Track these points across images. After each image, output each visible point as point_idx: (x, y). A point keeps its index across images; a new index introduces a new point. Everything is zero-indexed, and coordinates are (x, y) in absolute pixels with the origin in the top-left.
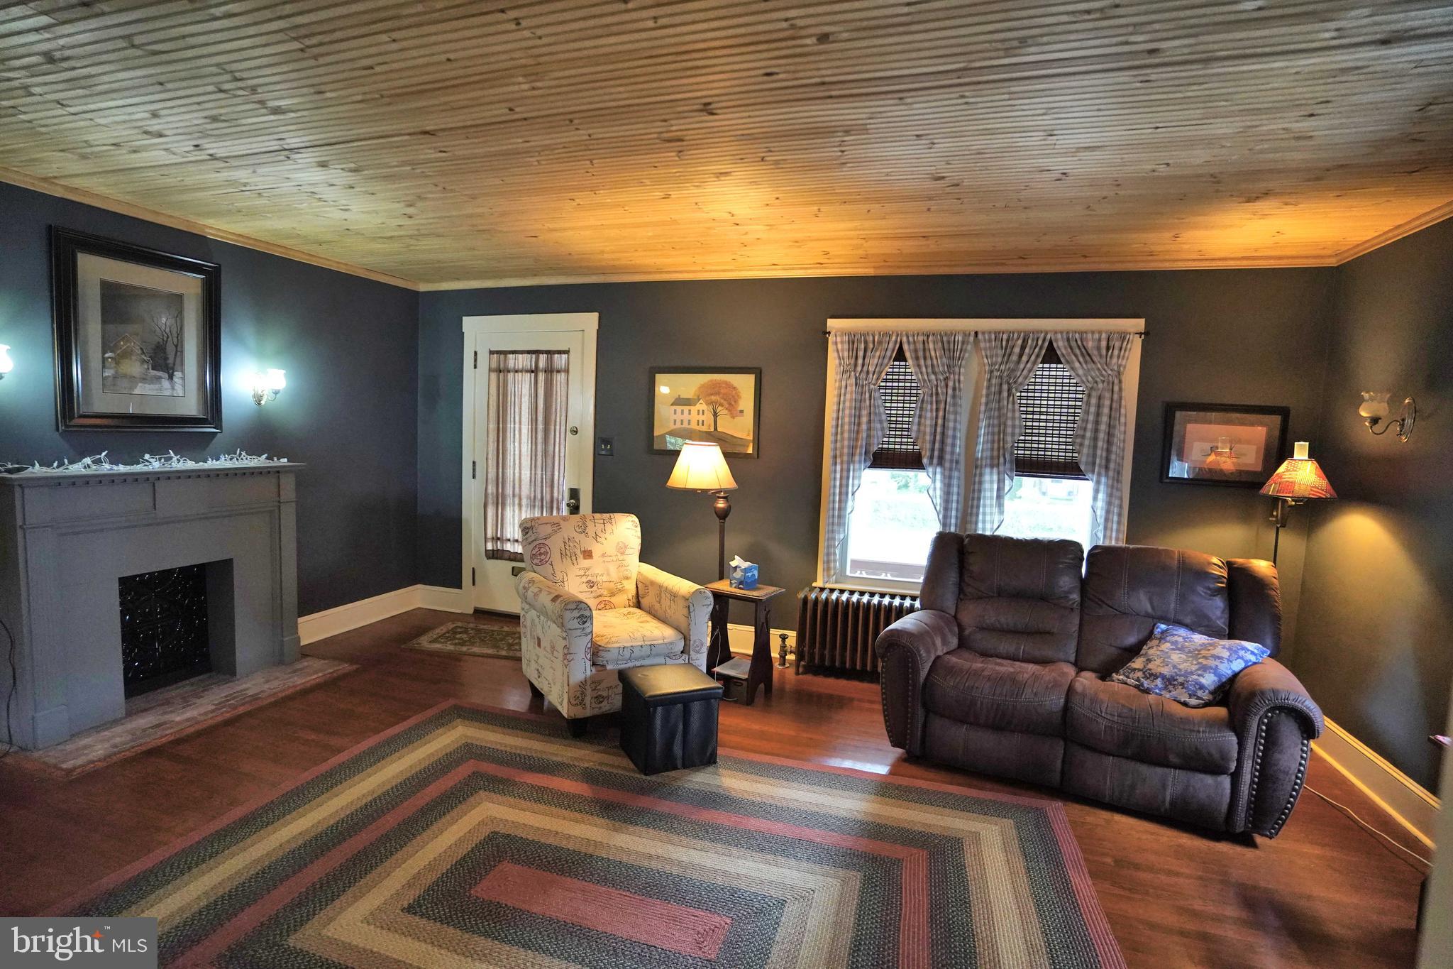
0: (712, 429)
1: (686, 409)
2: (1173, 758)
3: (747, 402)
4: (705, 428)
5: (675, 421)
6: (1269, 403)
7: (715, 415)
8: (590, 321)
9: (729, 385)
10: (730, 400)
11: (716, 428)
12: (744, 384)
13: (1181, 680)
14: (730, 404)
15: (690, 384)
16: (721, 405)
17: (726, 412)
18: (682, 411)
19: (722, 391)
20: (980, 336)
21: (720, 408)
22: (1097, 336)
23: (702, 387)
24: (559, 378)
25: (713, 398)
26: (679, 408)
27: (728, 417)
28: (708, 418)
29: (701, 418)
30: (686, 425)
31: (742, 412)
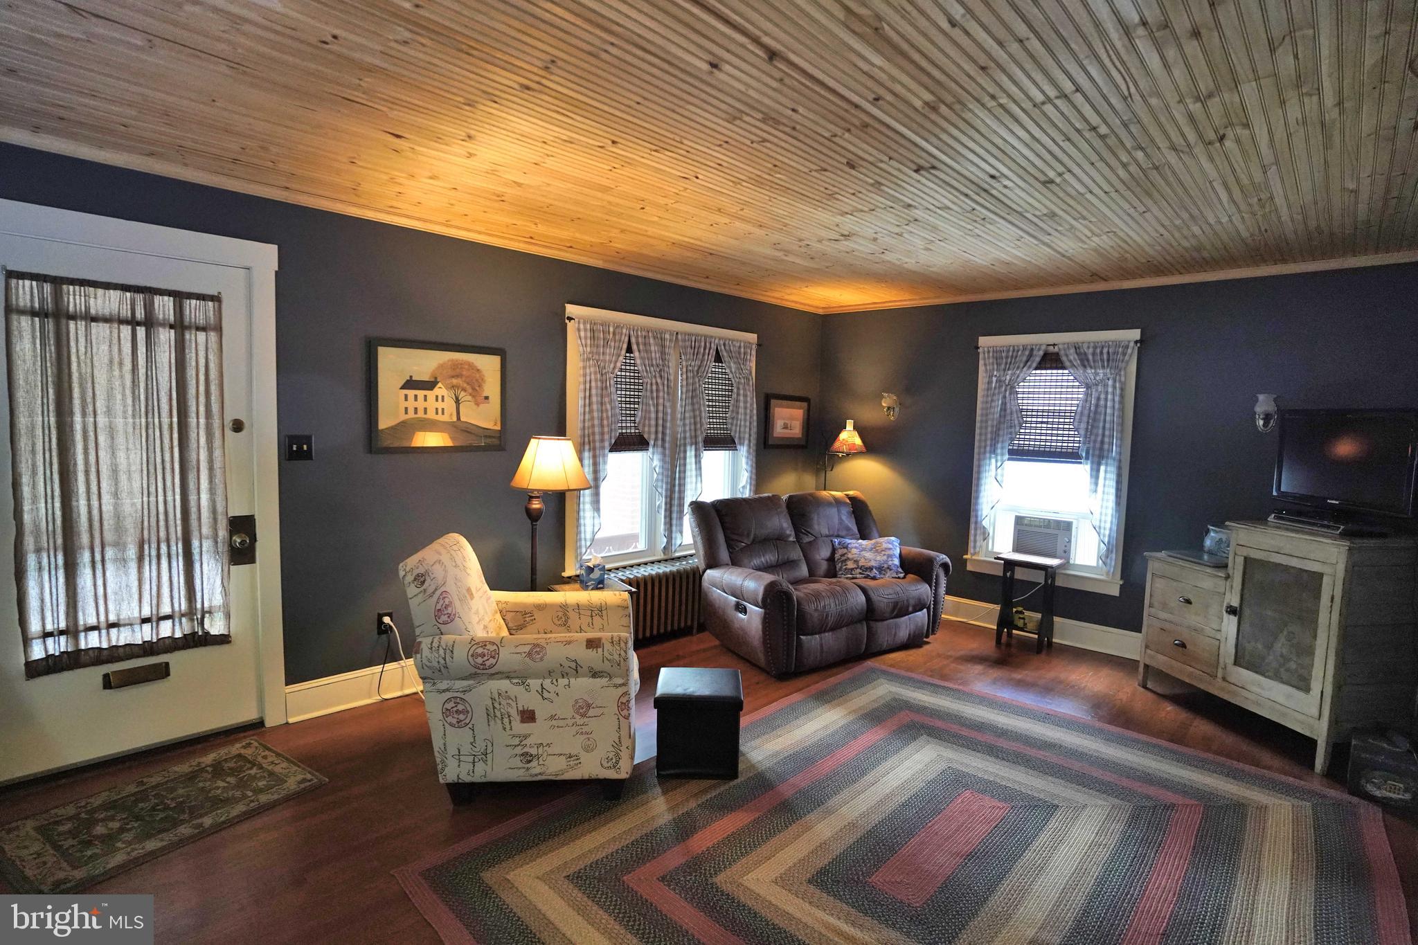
0: (455, 419)
1: (421, 393)
2: (887, 615)
3: (492, 387)
4: (446, 418)
5: (406, 409)
6: (797, 394)
7: (457, 401)
8: (265, 257)
9: (471, 366)
10: (474, 384)
11: (459, 418)
12: (489, 366)
13: (886, 566)
14: (474, 389)
15: (425, 362)
16: (464, 390)
17: (469, 398)
18: (416, 396)
19: (464, 373)
20: (679, 336)
21: (463, 394)
22: (738, 344)
23: (441, 366)
24: (198, 341)
25: (455, 381)
26: (411, 393)
27: (473, 403)
28: (449, 405)
29: (440, 405)
30: (421, 414)
31: (487, 398)
